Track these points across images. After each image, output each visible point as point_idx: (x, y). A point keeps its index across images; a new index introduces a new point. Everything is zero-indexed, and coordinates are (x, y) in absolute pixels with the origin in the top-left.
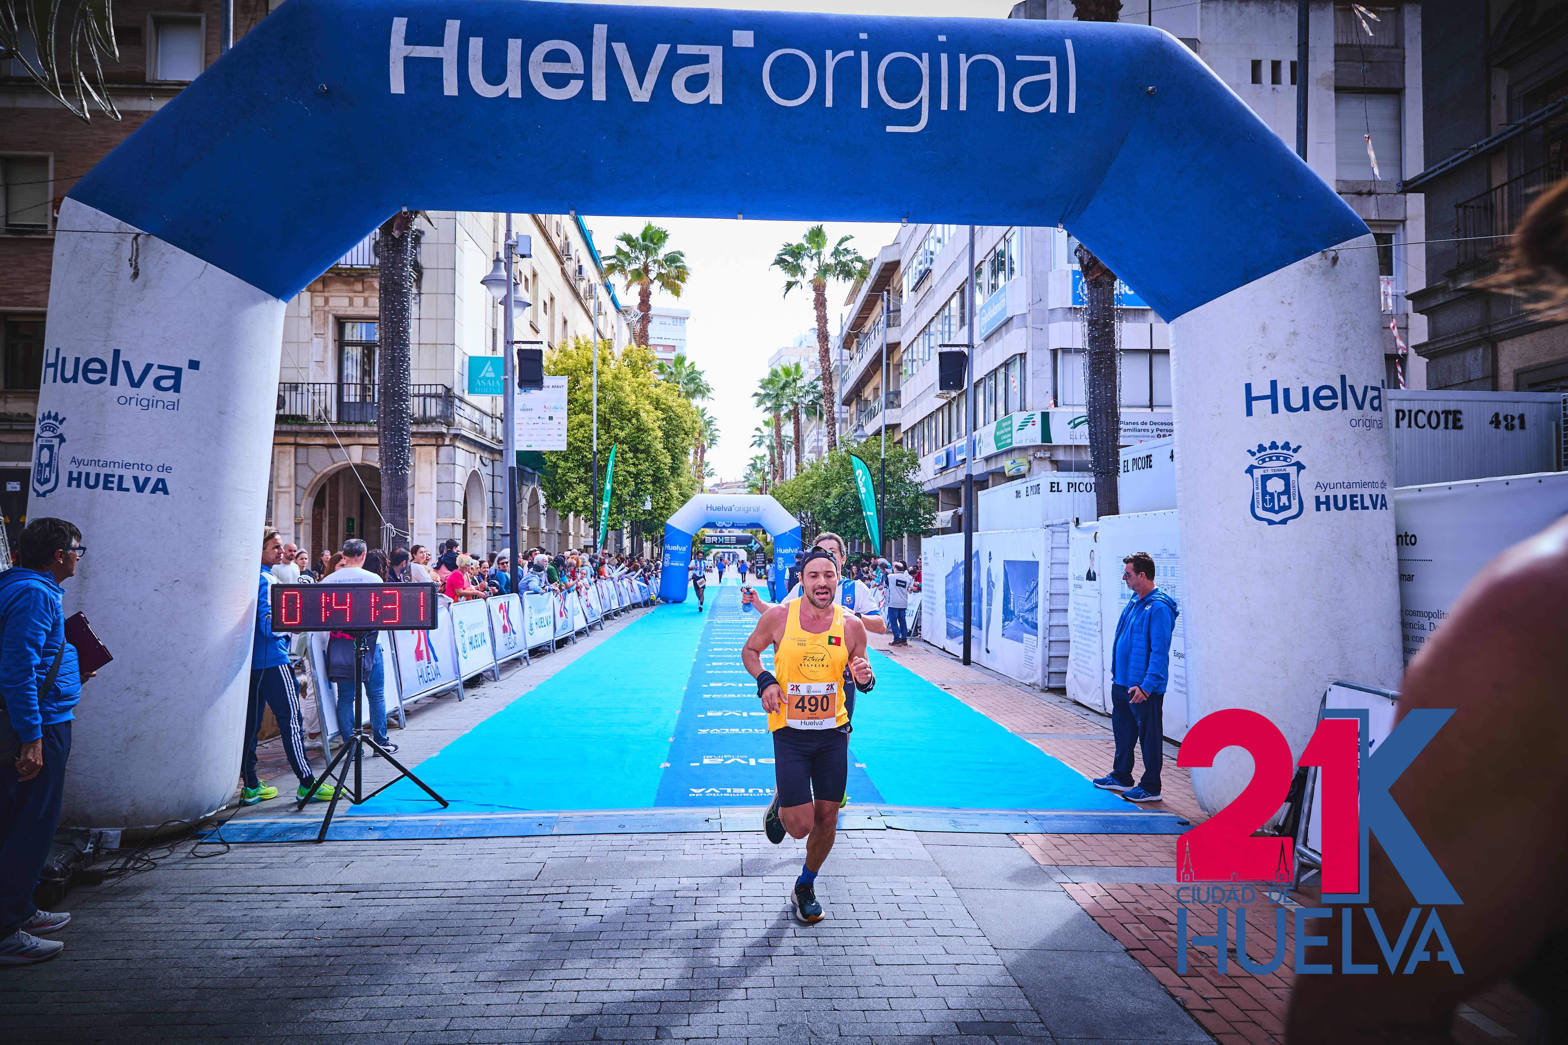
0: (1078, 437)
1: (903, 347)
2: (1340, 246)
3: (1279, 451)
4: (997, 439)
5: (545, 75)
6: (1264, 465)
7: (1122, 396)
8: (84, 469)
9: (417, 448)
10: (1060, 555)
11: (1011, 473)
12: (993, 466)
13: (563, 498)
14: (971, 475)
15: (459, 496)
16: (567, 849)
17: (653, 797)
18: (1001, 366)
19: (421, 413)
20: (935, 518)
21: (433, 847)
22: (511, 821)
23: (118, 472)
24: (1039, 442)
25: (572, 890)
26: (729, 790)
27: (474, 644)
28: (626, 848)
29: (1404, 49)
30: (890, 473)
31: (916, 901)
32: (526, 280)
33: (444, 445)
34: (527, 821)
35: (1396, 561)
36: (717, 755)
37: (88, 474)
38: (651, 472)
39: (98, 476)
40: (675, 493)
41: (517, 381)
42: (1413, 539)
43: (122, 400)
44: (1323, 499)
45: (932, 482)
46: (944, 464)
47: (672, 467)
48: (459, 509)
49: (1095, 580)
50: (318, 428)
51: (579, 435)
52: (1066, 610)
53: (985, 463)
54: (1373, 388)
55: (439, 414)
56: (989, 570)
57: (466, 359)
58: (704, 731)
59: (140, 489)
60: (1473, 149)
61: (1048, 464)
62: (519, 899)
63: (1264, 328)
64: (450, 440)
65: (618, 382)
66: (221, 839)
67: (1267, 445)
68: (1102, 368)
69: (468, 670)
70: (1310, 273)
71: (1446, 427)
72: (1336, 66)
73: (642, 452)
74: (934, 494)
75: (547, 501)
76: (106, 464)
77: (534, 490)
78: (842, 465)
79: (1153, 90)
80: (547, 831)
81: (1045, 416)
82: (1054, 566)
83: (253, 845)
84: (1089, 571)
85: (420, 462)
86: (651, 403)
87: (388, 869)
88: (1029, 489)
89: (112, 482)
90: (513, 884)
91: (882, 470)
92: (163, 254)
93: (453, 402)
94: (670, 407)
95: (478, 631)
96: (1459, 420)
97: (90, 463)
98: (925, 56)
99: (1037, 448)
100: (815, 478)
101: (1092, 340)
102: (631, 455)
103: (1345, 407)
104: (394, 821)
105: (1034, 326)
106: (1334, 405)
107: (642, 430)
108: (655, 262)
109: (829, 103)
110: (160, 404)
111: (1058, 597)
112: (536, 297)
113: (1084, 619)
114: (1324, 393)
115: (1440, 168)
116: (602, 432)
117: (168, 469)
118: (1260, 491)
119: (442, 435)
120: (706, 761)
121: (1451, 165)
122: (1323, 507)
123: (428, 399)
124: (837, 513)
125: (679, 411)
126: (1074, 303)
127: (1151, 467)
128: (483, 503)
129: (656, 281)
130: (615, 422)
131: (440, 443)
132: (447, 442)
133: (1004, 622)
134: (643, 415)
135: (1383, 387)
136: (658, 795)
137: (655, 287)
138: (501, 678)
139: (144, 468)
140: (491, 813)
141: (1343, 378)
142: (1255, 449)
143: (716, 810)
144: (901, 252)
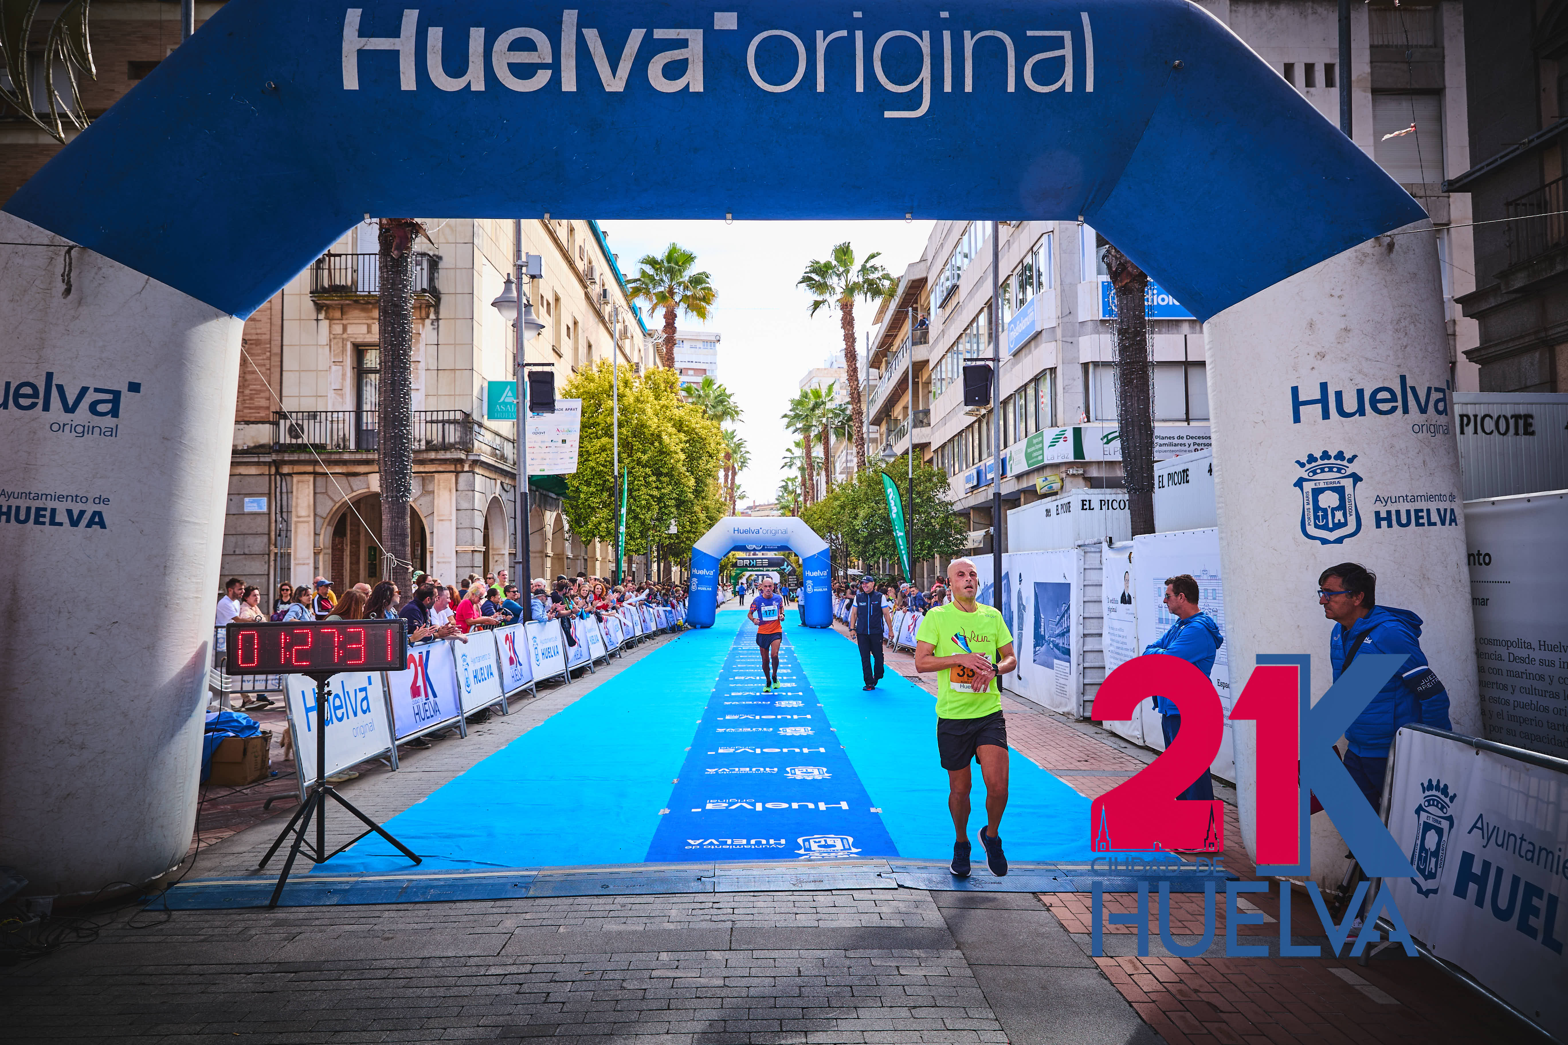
0: (1112, 453)
1: (931, 365)
2: (1395, 231)
3: (1332, 461)
4: (1028, 456)
5: (510, 65)
6: (1315, 477)
7: (1156, 408)
8: (14, 503)
9: (436, 475)
10: (1093, 576)
11: (1044, 491)
12: (1024, 484)
13: (586, 523)
14: (999, 494)
15: (480, 522)
16: (539, 915)
17: (646, 849)
18: (1031, 381)
19: (440, 439)
20: (966, 539)
21: (392, 914)
22: (484, 882)
23: (50, 504)
24: (1071, 459)
25: (536, 969)
26: (729, 841)
27: (479, 677)
28: (605, 914)
29: (1443, 48)
30: (918, 493)
31: (925, 982)
32: (548, 304)
33: (463, 472)
34: (502, 881)
35: (1468, 583)
36: (722, 800)
37: (18, 508)
38: (675, 496)
39: (28, 509)
40: (702, 516)
41: (528, 404)
42: (1487, 558)
43: (56, 427)
44: (1383, 515)
45: (963, 501)
46: (975, 483)
47: (696, 490)
48: (479, 536)
49: (1130, 602)
50: (337, 457)
51: (601, 459)
52: (1100, 635)
53: (1014, 481)
54: (1437, 390)
55: (457, 440)
56: (1019, 592)
57: (486, 385)
58: (711, 771)
59: (74, 523)
60: (1524, 144)
61: (1081, 481)
62: (474, 981)
63: (1311, 325)
64: (470, 466)
65: (639, 406)
66: (165, 905)
67: (1318, 455)
68: (1133, 379)
69: (471, 705)
70: (1362, 263)
71: (1517, 433)
72: (1372, 68)
73: (666, 475)
74: (964, 514)
75: (571, 526)
76: (37, 497)
77: (558, 515)
78: (869, 486)
79: (1179, 64)
80: (523, 893)
81: (1077, 432)
82: (1087, 588)
83: (198, 912)
84: (1124, 593)
85: (439, 489)
86: (674, 426)
87: (338, 943)
88: (1060, 507)
89: (44, 516)
90: (472, 961)
91: (910, 490)
92: (100, 268)
93: (472, 428)
94: (694, 429)
95: (484, 664)
96: (1531, 425)
97: (20, 496)
98: (926, 34)
99: (1069, 464)
100: (842, 499)
101: (1123, 350)
102: (654, 478)
103: (1406, 411)
104: (357, 882)
105: (1064, 339)
106: (1394, 409)
107: (664, 453)
108: (679, 284)
109: (820, 88)
110: (97, 430)
111: (1092, 621)
112: (558, 322)
113: (1120, 645)
114: (1380, 396)
115: (1488, 165)
116: (624, 455)
117: (106, 501)
118: (1311, 506)
119: (461, 461)
120: (709, 806)
121: (1499, 162)
122: (1384, 524)
123: (447, 425)
124: (865, 534)
125: (703, 433)
126: (1104, 316)
127: (1188, 482)
128: (504, 529)
129: (681, 303)
130: (637, 445)
131: (459, 469)
132: (466, 468)
133: (1035, 647)
134: (665, 437)
135: (1448, 388)
136: (651, 847)
137: (680, 311)
138: (510, 711)
139: (78, 500)
140: (466, 871)
141: (1403, 378)
142: (1304, 460)
143: (709, 866)
144: (929, 269)
